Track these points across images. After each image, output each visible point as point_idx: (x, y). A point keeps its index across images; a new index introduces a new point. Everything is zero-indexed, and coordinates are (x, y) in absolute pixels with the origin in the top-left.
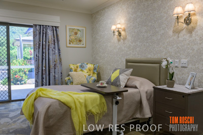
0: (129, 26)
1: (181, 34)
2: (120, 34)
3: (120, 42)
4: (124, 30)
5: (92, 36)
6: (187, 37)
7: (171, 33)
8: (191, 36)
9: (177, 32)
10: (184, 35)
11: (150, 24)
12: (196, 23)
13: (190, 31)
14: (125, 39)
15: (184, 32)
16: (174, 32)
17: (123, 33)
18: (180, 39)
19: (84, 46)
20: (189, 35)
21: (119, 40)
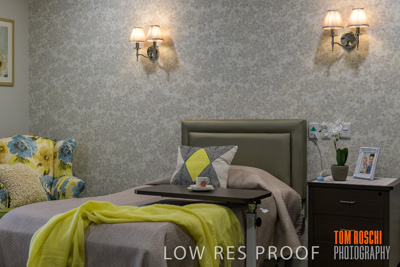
0: (185, 33)
1: (334, 69)
2: (153, 52)
3: (153, 77)
4: (170, 44)
5: (32, 51)
6: (348, 74)
7: (310, 63)
8: (356, 74)
9: (325, 62)
10: (340, 72)
11: (253, 37)
12: (367, 49)
13: (355, 64)
14: (171, 68)
15: (341, 64)
16: (317, 61)
17: (163, 51)
18: (332, 78)
19: (9, 80)
20: (351, 71)
21: (149, 71)
